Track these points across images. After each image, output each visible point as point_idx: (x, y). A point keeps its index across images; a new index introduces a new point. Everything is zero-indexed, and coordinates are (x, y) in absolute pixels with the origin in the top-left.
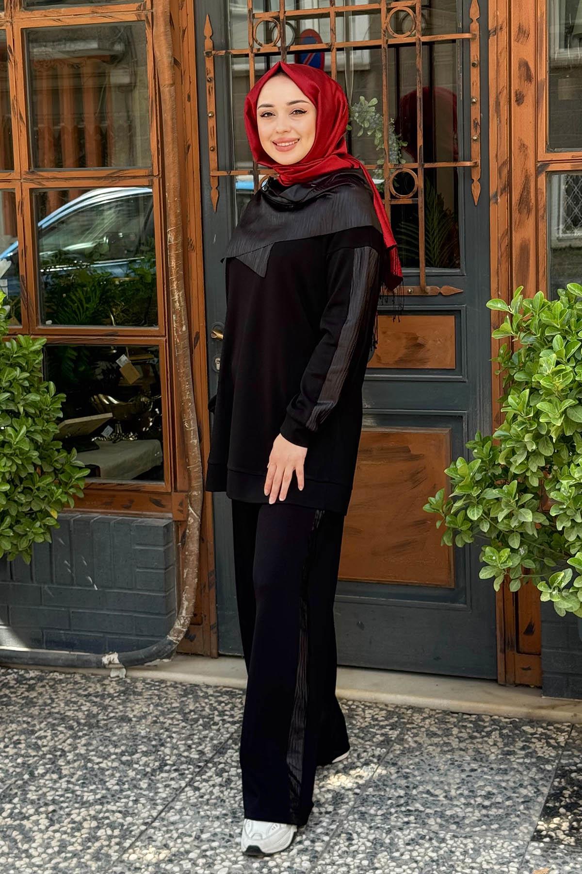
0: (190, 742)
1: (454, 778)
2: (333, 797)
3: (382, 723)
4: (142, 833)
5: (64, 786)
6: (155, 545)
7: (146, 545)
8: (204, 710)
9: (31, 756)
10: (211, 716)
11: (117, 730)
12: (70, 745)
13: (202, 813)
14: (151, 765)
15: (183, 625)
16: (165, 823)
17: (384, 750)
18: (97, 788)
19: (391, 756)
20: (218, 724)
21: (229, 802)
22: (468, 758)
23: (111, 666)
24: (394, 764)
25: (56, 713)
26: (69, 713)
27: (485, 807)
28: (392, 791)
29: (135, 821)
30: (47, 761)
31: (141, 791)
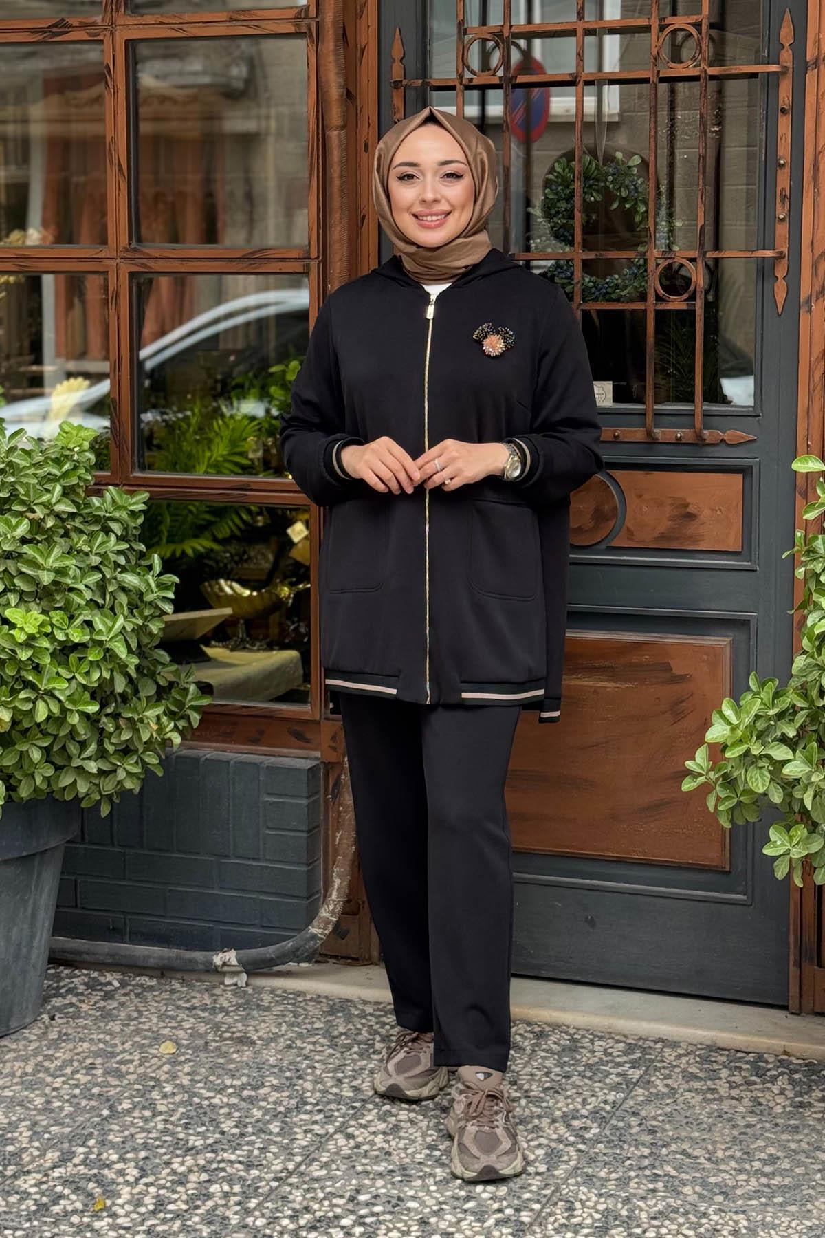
0: (340, 1075)
1: (723, 1134)
2: (546, 1154)
3: (618, 1060)
4: (272, 1190)
5: (160, 1126)
6: (293, 796)
7: (280, 795)
8: (360, 1034)
9: (111, 1086)
10: (370, 1042)
11: (235, 1056)
12: (166, 1073)
13: (359, 1168)
14: (285, 1103)
15: (332, 912)
16: (306, 1179)
17: (622, 1095)
18: (208, 1130)
19: (631, 1103)
20: (380, 1053)
21: (398, 1155)
22: (744, 1110)
23: (226, 969)
24: (635, 1114)
25: (146, 1030)
26: (165, 1031)
27: (766, 1175)
28: (632, 1149)
29: (263, 1175)
30: (134, 1093)
31: (270, 1137)
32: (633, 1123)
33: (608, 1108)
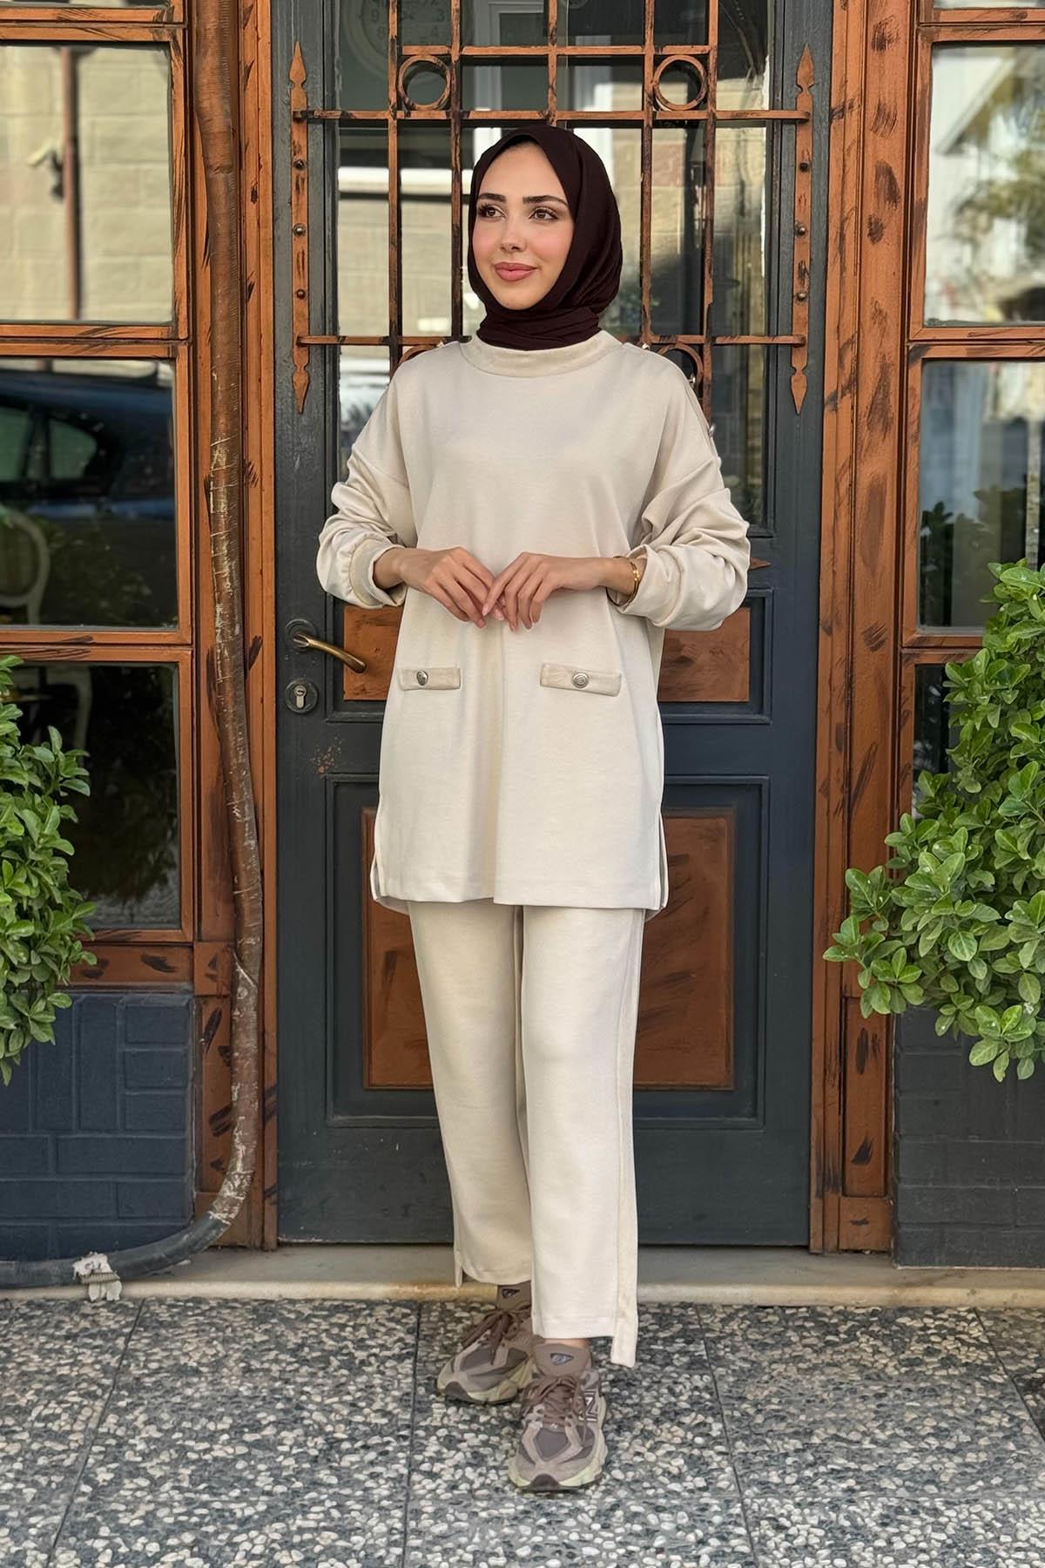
0: (348, 1398)
1: (861, 1412)
2: (687, 1463)
4: (401, 1558)
5: (177, 1496)
6: (166, 1044)
8: (321, 1342)
9: (60, 1453)
10: (345, 1351)
11: (189, 1392)
12: (119, 1425)
13: (484, 1514)
14: (310, 1444)
15: (239, 1190)
16: (430, 1538)
17: (706, 1377)
18: (244, 1493)
19: (725, 1385)
20: (370, 1364)
22: (855, 1377)
23: (92, 1278)
24: (742, 1399)
25: (40, 1372)
26: (64, 1371)
27: (954, 1452)
28: (780, 1443)
29: (371, 1542)
30: (101, 1457)
31: (337, 1490)
32: (751, 1411)
33: (708, 1396)
